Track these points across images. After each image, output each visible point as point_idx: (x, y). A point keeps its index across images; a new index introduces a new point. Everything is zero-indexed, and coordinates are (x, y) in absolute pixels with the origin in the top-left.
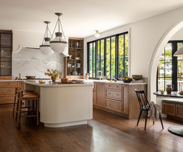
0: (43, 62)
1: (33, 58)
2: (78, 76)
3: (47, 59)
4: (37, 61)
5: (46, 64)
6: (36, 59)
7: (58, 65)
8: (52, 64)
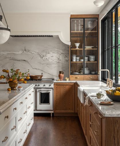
0: (39, 54)
1: (25, 50)
2: (90, 76)
3: (44, 51)
4: (31, 54)
5: (43, 58)
6: (29, 51)
7: (61, 58)
8: (51, 58)
